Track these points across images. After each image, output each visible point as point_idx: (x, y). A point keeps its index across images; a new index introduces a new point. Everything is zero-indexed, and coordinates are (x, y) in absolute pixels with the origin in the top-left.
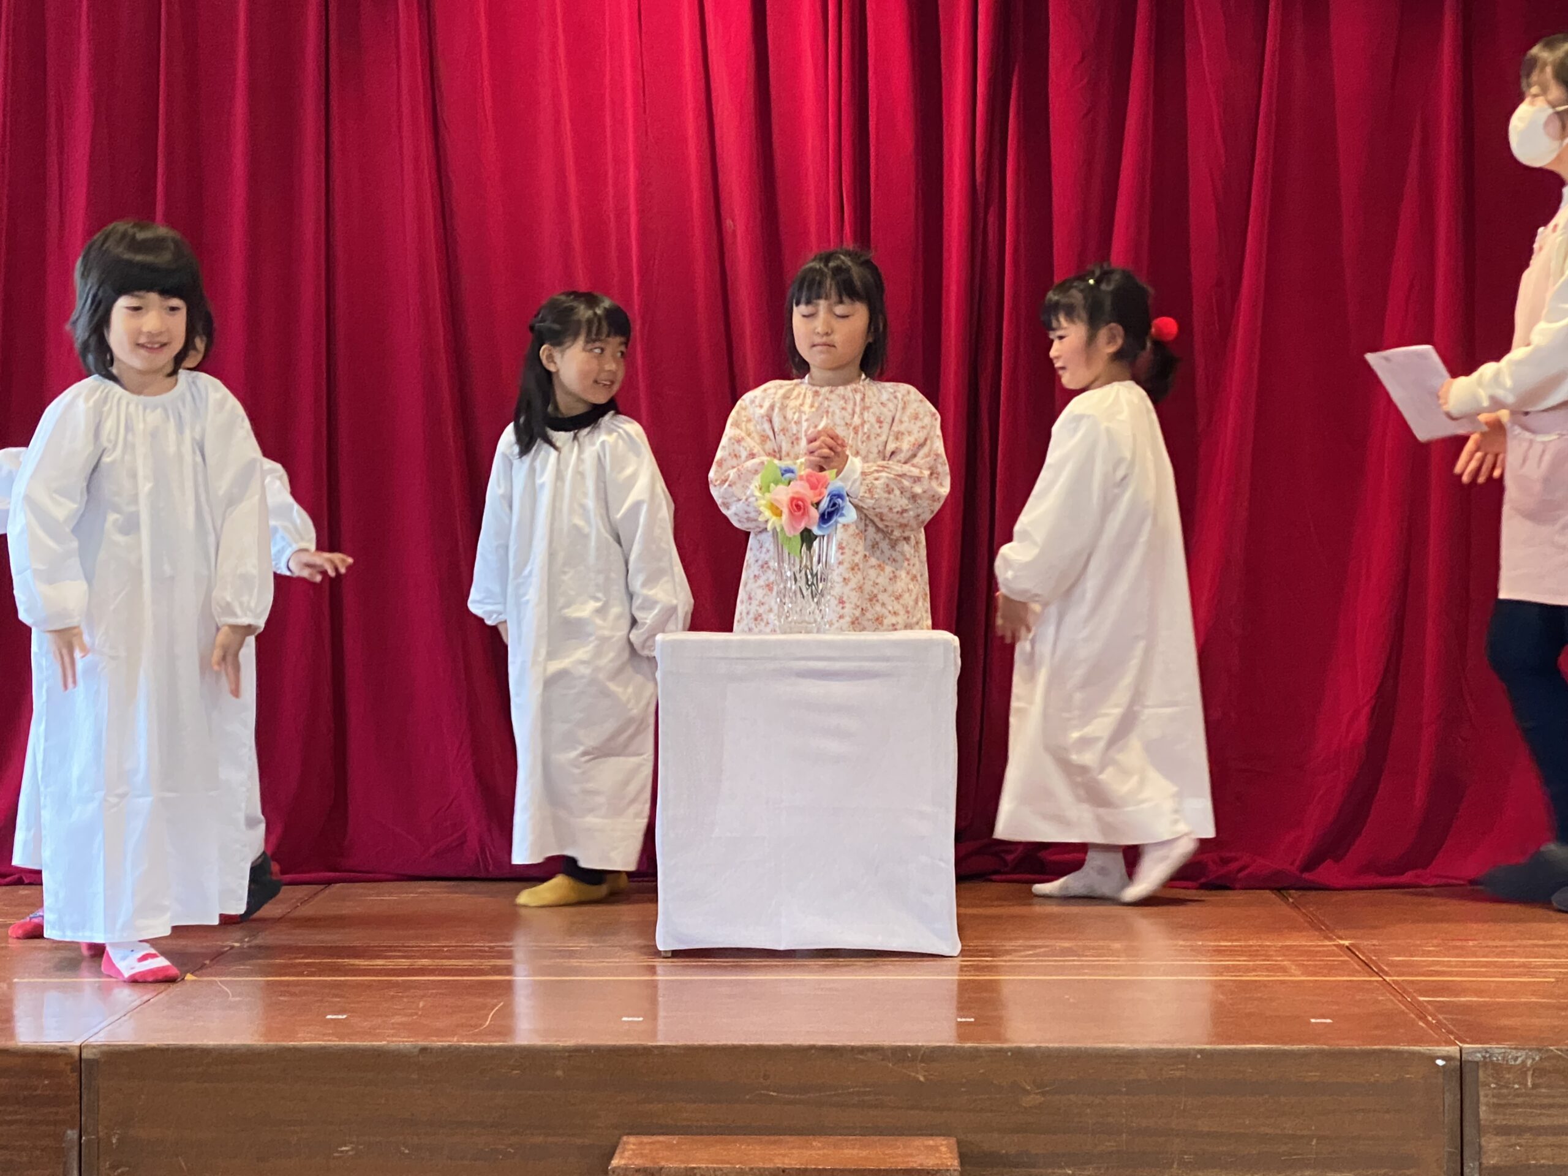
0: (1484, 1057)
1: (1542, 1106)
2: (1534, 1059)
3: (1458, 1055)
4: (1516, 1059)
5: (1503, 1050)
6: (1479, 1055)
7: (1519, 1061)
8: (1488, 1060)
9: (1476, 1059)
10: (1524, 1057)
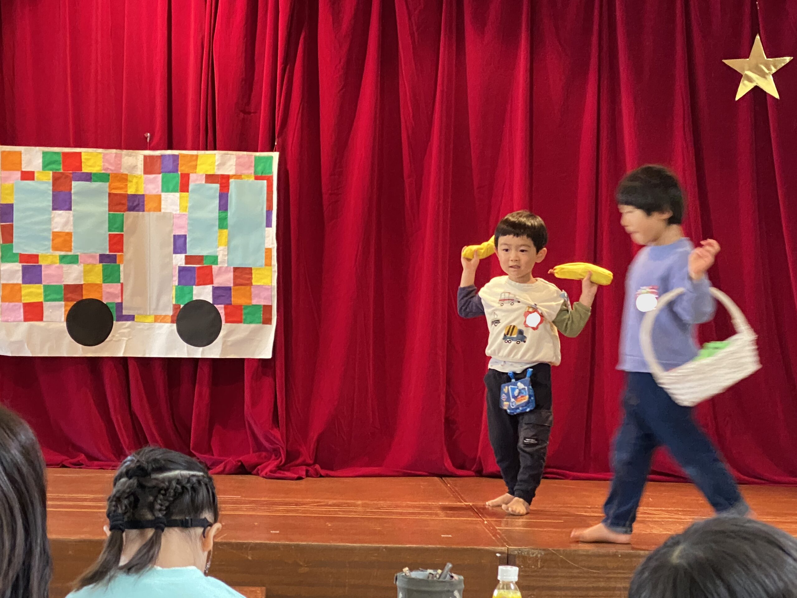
0: (519, 553)
1: (545, 577)
2: (541, 554)
3: (506, 552)
4: (533, 554)
5: (528, 550)
6: (516, 552)
7: (534, 555)
8: (520, 554)
9: (515, 554)
10: (537, 553)
